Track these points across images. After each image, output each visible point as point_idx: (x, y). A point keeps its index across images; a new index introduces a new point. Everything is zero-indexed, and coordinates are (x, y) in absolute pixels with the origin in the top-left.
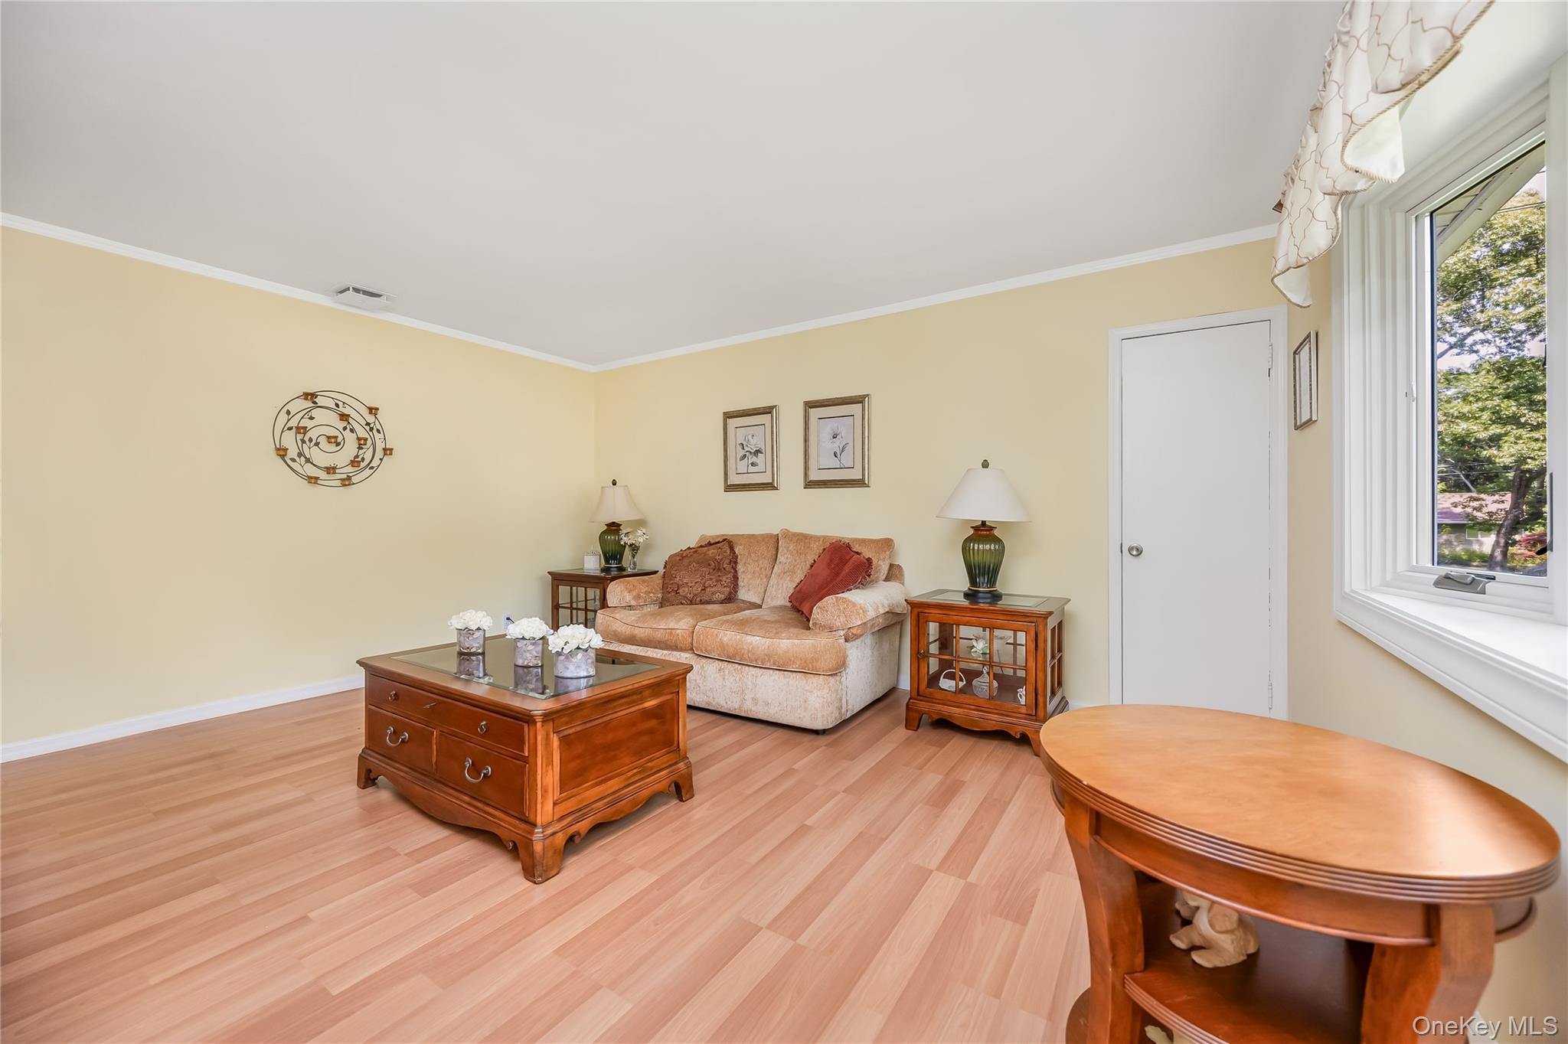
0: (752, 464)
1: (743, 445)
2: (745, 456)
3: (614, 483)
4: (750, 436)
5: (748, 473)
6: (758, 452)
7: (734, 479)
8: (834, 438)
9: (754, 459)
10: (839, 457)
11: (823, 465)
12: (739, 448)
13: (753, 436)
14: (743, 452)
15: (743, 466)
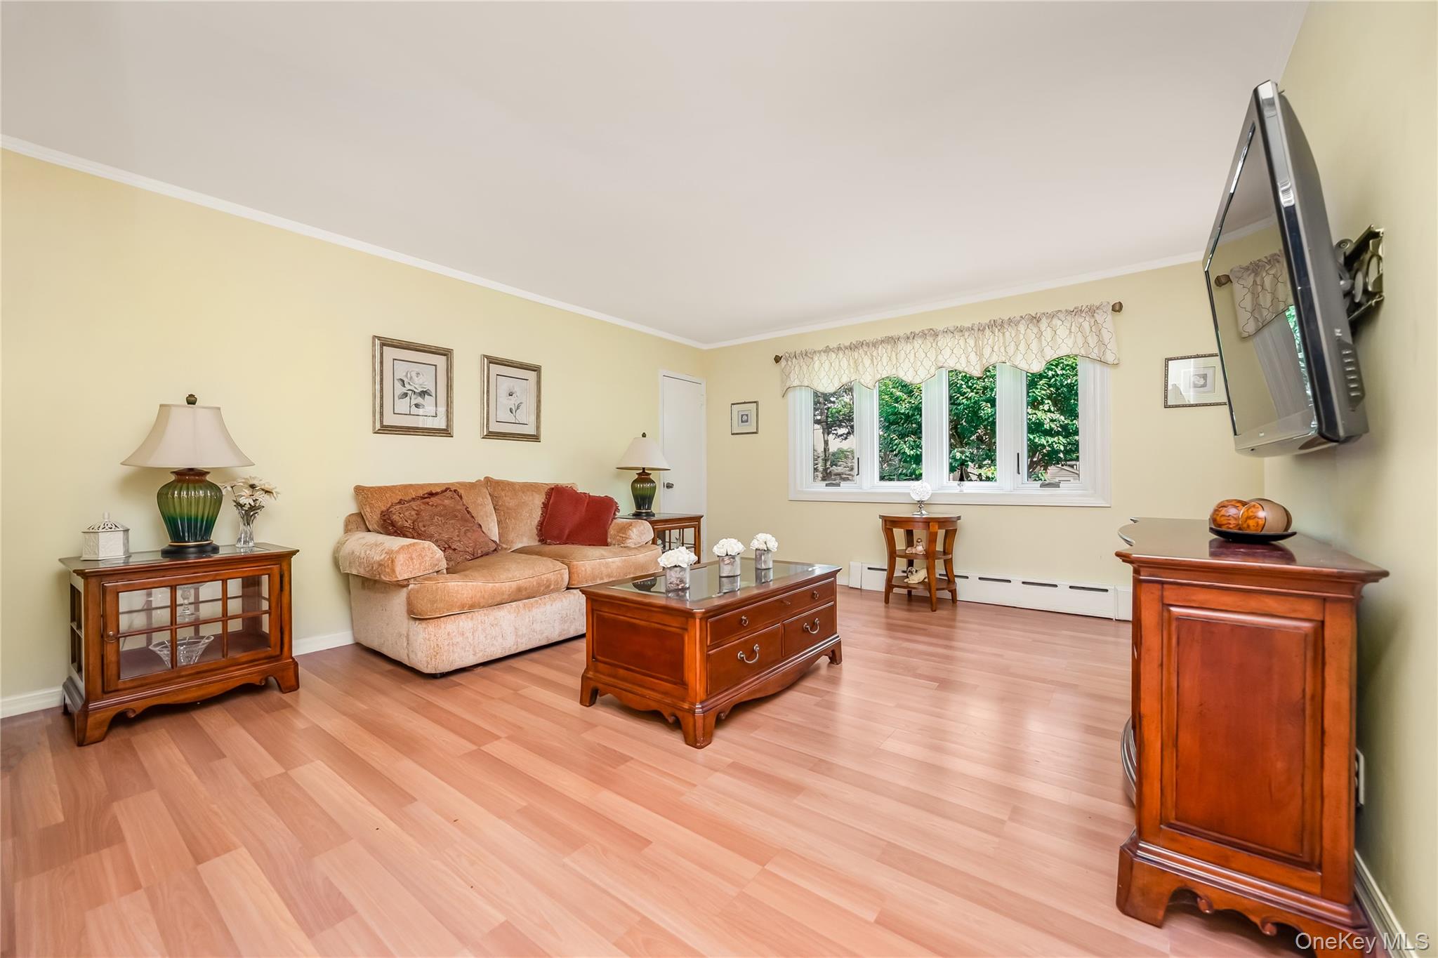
0: (417, 406)
1: (403, 381)
2: (405, 395)
3: (191, 400)
4: (414, 375)
5: (410, 414)
6: (423, 394)
7: (390, 420)
8: (510, 395)
9: (419, 400)
10: (514, 412)
11: (502, 418)
12: (398, 385)
13: (418, 374)
14: (404, 390)
15: (403, 405)
